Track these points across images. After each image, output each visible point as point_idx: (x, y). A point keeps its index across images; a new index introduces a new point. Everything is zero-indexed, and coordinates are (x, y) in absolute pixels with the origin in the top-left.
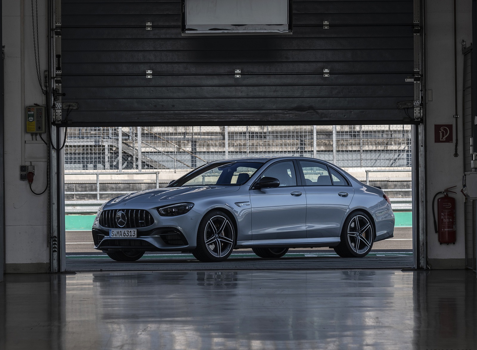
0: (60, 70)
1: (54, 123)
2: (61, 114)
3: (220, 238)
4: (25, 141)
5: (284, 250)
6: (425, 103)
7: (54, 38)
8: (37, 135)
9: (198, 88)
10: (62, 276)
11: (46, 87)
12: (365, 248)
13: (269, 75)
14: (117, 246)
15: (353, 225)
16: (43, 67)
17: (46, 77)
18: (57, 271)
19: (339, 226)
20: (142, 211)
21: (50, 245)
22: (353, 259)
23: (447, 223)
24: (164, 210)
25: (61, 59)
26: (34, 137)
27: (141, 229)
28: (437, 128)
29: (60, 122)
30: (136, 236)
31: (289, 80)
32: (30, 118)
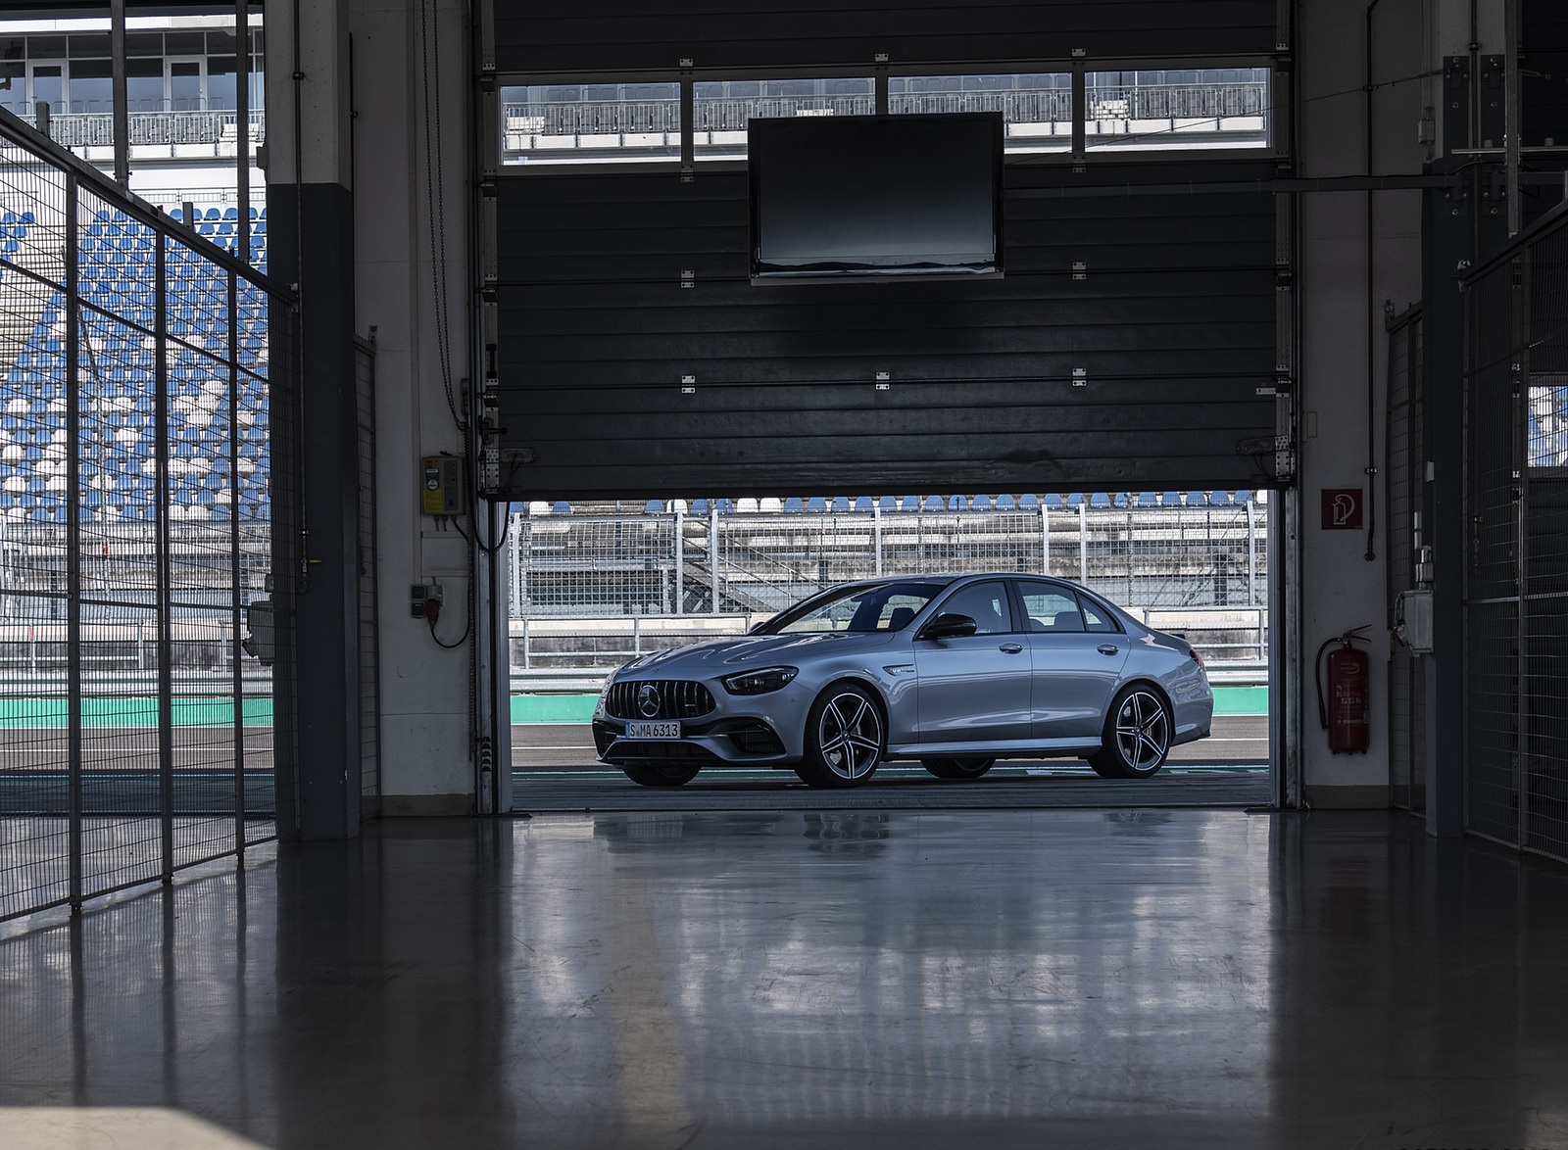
0: (495, 377)
1: (482, 494)
2: (497, 473)
3: (851, 738)
4: (422, 533)
5: (985, 764)
6: (1302, 442)
7: (483, 309)
8: (447, 519)
9: (796, 415)
10: (503, 824)
11: (465, 414)
12: (1153, 759)
13: (952, 382)
14: (641, 755)
15: (1127, 712)
16: (459, 370)
17: (464, 394)
18: (491, 812)
19: (1099, 714)
20: (692, 684)
21: (476, 754)
22: (1128, 782)
23: (1349, 707)
24: (737, 682)
25: (496, 353)
26: (440, 523)
27: (689, 720)
28: (1328, 496)
29: (495, 492)
30: (679, 734)
31: (996, 393)
32: (430, 483)
